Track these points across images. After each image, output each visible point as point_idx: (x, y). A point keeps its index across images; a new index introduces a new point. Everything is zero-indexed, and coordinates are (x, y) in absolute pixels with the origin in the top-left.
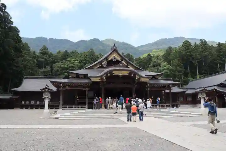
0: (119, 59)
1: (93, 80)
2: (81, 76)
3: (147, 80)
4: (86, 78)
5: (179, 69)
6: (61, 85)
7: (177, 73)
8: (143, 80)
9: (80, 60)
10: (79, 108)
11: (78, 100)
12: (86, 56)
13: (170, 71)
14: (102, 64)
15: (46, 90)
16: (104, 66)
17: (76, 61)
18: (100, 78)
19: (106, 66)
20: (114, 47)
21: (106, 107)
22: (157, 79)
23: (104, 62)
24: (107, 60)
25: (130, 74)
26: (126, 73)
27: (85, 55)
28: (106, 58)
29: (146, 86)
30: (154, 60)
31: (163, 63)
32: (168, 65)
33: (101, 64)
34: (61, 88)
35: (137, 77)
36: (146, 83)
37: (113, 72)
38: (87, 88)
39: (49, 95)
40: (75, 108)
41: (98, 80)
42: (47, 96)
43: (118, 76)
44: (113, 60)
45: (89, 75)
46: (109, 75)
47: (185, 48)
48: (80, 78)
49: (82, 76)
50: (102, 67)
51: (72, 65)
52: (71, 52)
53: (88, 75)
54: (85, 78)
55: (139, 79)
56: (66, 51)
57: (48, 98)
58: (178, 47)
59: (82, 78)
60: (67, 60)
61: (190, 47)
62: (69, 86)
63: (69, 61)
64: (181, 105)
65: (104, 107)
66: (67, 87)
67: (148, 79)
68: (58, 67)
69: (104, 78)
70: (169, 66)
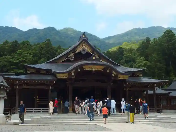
0: (89, 51)
1: (59, 76)
2: (42, 72)
3: (126, 78)
4: (49, 74)
5: (159, 65)
6: (17, 82)
7: (156, 71)
8: (121, 77)
9: (33, 53)
10: (40, 112)
11: (38, 102)
12: (41, 49)
13: (147, 68)
14: (69, 56)
15: (2, 88)
16: (71, 60)
17: (29, 55)
18: (67, 74)
19: (73, 59)
20: (84, 36)
21: (74, 111)
22: (138, 76)
23: (71, 55)
24: (74, 52)
25: (105, 70)
26: (100, 68)
27: (39, 48)
28: (74, 50)
29: (124, 85)
30: (127, 54)
31: (138, 58)
32: (144, 61)
33: (67, 57)
34: (17, 86)
35: (114, 74)
36: (124, 81)
37: (84, 67)
38: (50, 87)
39: (5, 94)
40: (34, 112)
41: (65, 76)
42: (3, 96)
43: (90, 72)
44: (83, 53)
45: (53, 71)
46: (79, 70)
47: (167, 39)
48: (41, 74)
49: (44, 72)
50: (68, 61)
51: (24, 59)
52: (21, 43)
53: (51, 70)
54: (47, 74)
55: (116, 76)
56: (16, 42)
57: (3, 98)
58: (157, 39)
59: (43, 74)
60: (18, 52)
61: (173, 38)
62: (28, 84)
63: (20, 54)
64: (164, 111)
65: (72, 111)
66: (25, 85)
67: (127, 76)
68: (6, 61)
69: (73, 74)
70: (147, 61)
